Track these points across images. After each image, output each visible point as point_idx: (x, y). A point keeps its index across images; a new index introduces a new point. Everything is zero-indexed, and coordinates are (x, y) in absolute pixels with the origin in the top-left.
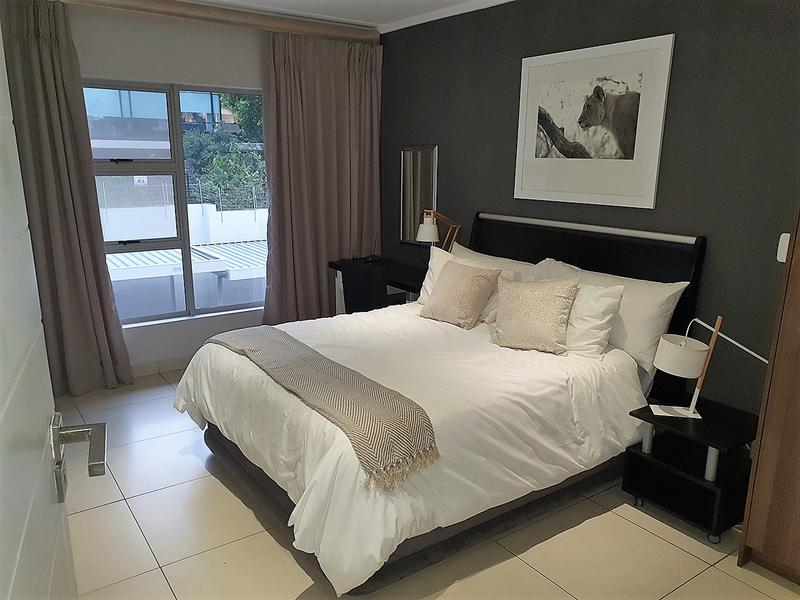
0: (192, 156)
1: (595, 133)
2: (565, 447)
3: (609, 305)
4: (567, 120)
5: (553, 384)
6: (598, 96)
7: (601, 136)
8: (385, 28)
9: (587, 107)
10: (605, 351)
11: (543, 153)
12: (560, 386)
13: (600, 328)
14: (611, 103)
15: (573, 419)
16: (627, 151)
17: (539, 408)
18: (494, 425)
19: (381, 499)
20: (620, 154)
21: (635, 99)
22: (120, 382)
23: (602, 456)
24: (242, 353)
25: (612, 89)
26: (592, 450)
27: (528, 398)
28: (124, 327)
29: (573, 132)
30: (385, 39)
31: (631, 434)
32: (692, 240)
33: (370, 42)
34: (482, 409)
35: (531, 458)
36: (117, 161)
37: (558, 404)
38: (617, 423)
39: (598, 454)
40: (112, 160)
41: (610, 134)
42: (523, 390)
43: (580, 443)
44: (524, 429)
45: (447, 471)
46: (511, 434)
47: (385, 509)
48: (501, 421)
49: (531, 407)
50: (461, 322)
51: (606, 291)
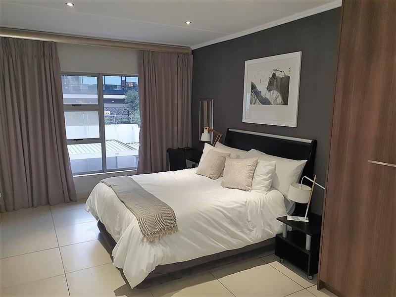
0: (131, 102)
1: (273, 93)
2: (242, 232)
3: (270, 170)
4: (262, 88)
5: (238, 203)
6: (274, 77)
7: (275, 95)
8: (194, 48)
9: (270, 82)
10: (269, 190)
11: (253, 102)
12: (242, 204)
13: (266, 180)
14: (279, 80)
15: (247, 220)
16: (285, 102)
17: (229, 213)
18: (206, 219)
19: (149, 246)
20: (283, 103)
21: (287, 79)
22: (71, 200)
23: (262, 237)
24: (110, 186)
25: (280, 75)
26: (257, 234)
27: (224, 208)
28: (74, 176)
29: (265, 93)
30: (193, 52)
31: (278, 228)
32: (310, 141)
33: (187, 54)
34: (201, 212)
35: (224, 235)
36: (75, 105)
37: (240, 212)
38: (271, 223)
39: (260, 236)
40: (73, 105)
41: (279, 94)
42: (223, 205)
43: (251, 231)
44: (221, 222)
45: (181, 237)
46: (214, 223)
47: (150, 251)
48: (211, 218)
49: (225, 212)
50: (211, 176)
51: (269, 163)
